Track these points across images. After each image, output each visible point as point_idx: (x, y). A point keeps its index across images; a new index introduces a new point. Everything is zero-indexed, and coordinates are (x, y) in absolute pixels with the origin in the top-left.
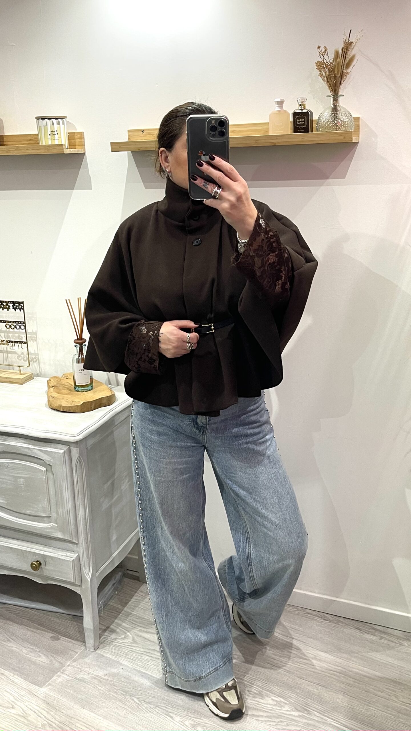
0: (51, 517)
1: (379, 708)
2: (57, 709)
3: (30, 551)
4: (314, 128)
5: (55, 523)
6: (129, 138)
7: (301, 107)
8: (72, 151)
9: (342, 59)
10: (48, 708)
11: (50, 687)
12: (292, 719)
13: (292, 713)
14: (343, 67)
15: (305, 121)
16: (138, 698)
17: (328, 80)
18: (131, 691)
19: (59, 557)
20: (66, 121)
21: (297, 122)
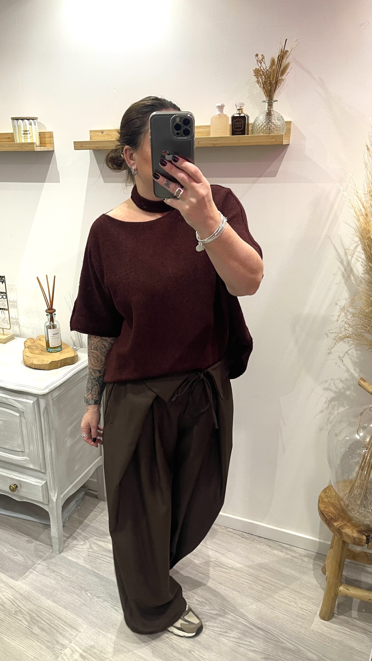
0: (24, 452)
2: (27, 599)
3: (9, 476)
4: (250, 130)
5: (27, 457)
6: (91, 138)
7: (239, 112)
8: (42, 149)
9: (278, 67)
10: (21, 598)
11: (24, 581)
14: (278, 74)
15: (242, 125)
16: (91, 593)
17: (265, 86)
18: (87, 587)
19: (32, 482)
20: (37, 121)
21: (235, 125)
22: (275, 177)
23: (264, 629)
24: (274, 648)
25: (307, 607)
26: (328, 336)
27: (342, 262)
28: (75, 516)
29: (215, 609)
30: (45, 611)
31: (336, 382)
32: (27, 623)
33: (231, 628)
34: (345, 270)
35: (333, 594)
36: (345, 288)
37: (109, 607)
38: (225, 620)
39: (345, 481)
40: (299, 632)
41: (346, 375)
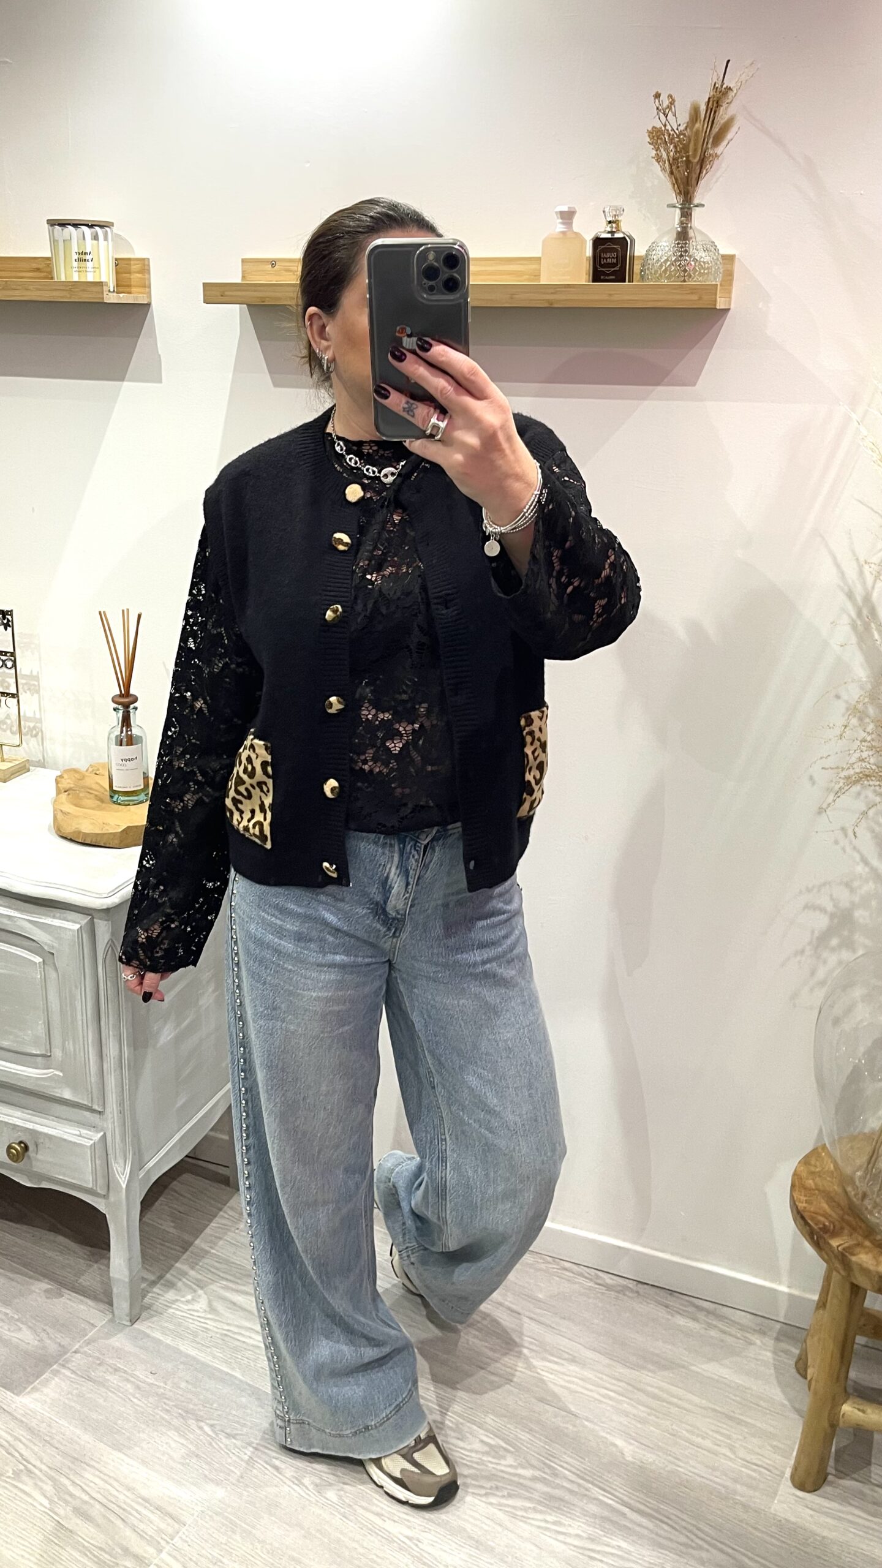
0: (50, 1056)
2: (46, 1441)
3: (7, 1120)
4: (637, 272)
5: (57, 1069)
6: (243, 277)
7: (612, 227)
8: (123, 299)
9: (706, 124)
10: (28, 1436)
11: (36, 1395)
12: (521, 1484)
13: (521, 1471)
14: (708, 143)
15: (617, 258)
16: (212, 1426)
17: (674, 167)
18: (199, 1410)
19: (65, 1137)
20: (112, 231)
21: (600, 258)
22: (694, 384)
23: (654, 1513)
25: (760, 1460)
27: (851, 596)
29: (530, 1464)
31: (836, 889)
32: (45, 1500)
33: (568, 1513)
34: (859, 614)
35: (826, 1424)
36: (860, 657)
38: (556, 1492)
40: (741, 1521)
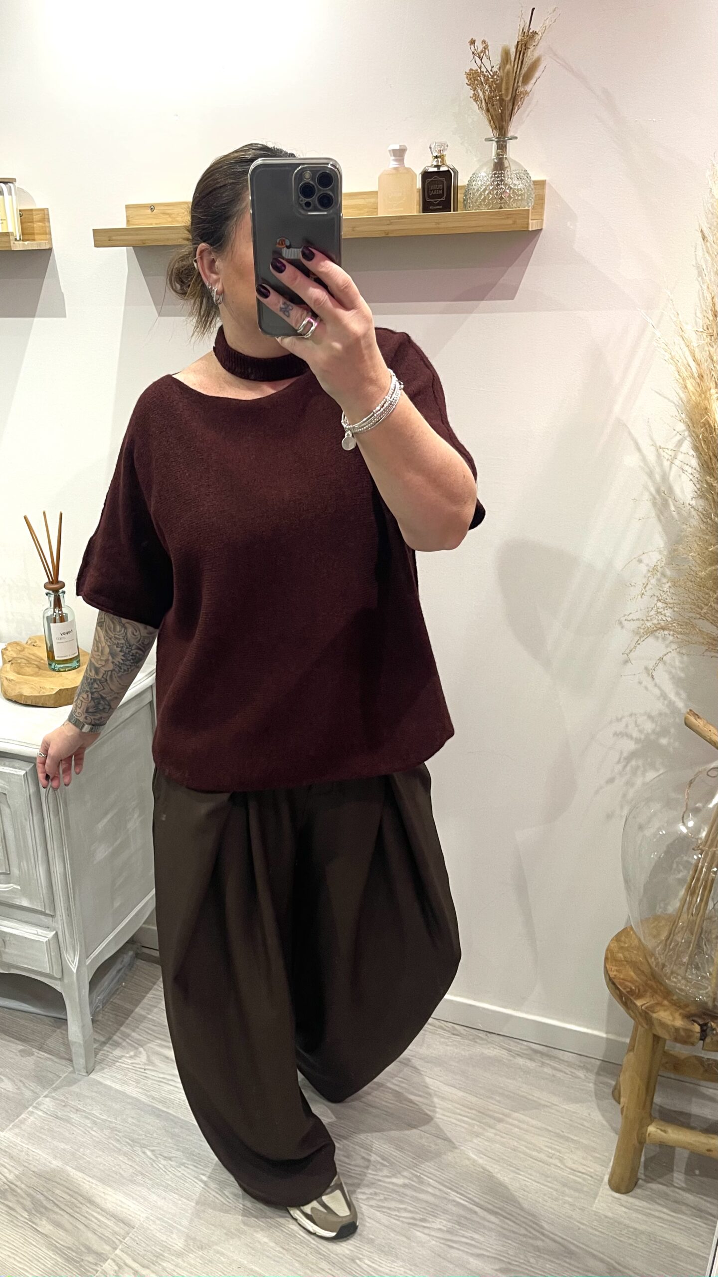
0: (9, 874)
1: (533, 1178)
2: (25, 1166)
4: (460, 202)
5: (15, 884)
6: (128, 221)
7: (438, 161)
8: (26, 246)
9: (516, 66)
10: (12, 1164)
11: (17, 1130)
12: (394, 1190)
13: (394, 1180)
14: (518, 82)
15: (443, 189)
16: (152, 1151)
17: (489, 106)
18: (144, 1139)
19: (26, 935)
20: (15, 186)
21: (428, 190)
22: (512, 298)
23: (499, 1211)
24: (518, 1248)
25: (583, 1168)
26: (622, 627)
27: (651, 475)
28: (116, 1001)
29: (401, 1175)
30: (62, 1188)
31: (641, 720)
32: (26, 1213)
33: (433, 1212)
34: (658, 491)
35: (636, 1142)
36: (659, 528)
37: (191, 1177)
38: (422, 1196)
39: (657, 918)
40: (569, 1217)
41: (659, 706)
